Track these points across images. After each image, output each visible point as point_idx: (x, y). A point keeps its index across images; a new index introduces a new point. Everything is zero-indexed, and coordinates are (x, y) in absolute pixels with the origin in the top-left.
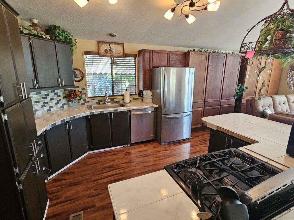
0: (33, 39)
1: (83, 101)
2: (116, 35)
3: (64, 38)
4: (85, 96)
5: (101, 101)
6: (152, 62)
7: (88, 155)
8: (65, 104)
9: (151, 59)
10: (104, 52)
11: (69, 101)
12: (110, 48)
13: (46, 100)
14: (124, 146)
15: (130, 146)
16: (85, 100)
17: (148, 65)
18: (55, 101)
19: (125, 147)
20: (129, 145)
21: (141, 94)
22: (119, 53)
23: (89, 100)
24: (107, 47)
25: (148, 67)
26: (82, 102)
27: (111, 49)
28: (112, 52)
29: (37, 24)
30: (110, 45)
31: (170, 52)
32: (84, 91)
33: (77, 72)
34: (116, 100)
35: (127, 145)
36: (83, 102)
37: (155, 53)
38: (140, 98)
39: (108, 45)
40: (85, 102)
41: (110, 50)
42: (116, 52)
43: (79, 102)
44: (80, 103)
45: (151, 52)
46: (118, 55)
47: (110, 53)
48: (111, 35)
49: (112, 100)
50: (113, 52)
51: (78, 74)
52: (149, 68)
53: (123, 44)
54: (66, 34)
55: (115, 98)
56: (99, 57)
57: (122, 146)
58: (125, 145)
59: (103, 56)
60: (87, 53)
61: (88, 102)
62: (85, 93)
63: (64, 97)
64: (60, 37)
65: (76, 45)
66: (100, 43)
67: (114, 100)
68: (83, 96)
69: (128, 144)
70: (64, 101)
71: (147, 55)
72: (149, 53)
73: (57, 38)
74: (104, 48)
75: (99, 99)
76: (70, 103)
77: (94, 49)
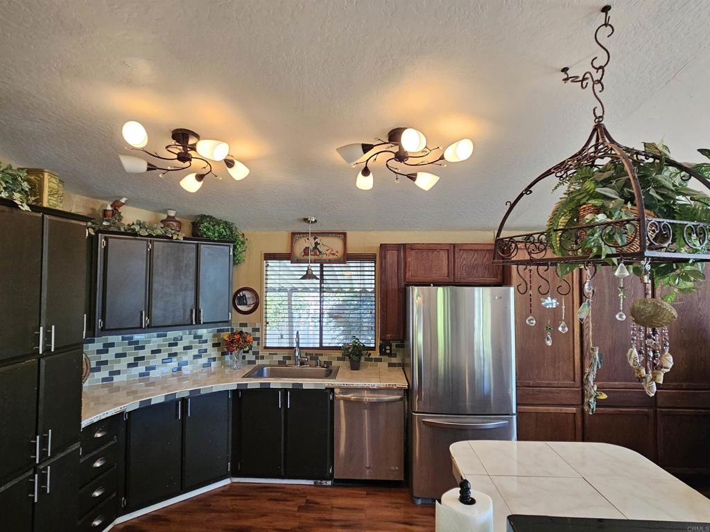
0: (155, 243)
1: (253, 354)
2: (316, 221)
3: (216, 235)
4: (258, 344)
5: (289, 358)
6: (405, 273)
7: (231, 485)
8: (214, 359)
9: (402, 265)
10: (303, 253)
11: (224, 354)
12: (317, 244)
13: (174, 349)
14: (315, 483)
15: (332, 486)
16: (256, 353)
17: (395, 280)
18: (195, 352)
19: (319, 486)
20: (329, 483)
21: (388, 348)
22: (333, 254)
23: (266, 353)
24: (310, 243)
25: (393, 284)
26: (250, 357)
27: (318, 246)
28: (318, 253)
29: (173, 217)
30: (315, 239)
31: (454, 245)
32: (257, 335)
33: (248, 294)
34: (322, 359)
35: (324, 482)
36: (253, 358)
37: (413, 252)
38: (383, 357)
39: (311, 239)
40: (257, 358)
41: (315, 248)
42: (328, 252)
43: (244, 357)
44: (247, 359)
45: (403, 248)
46: (331, 257)
47: (315, 254)
48: (306, 220)
49: (314, 358)
50: (320, 252)
51: (249, 298)
52: (396, 287)
53: (345, 234)
54: (221, 227)
55: (322, 355)
56: (291, 263)
57: (311, 482)
58: (319, 481)
59: (298, 261)
60: (270, 257)
61: (262, 358)
62: (257, 339)
63: (214, 345)
64: (209, 233)
65: (243, 243)
66: (296, 236)
67: (320, 358)
68: (255, 344)
69: (327, 480)
70: (214, 353)
71: (391, 257)
72: (395, 253)
73: (205, 236)
74: (302, 244)
75: (286, 353)
76: (227, 358)
77: (283, 248)
